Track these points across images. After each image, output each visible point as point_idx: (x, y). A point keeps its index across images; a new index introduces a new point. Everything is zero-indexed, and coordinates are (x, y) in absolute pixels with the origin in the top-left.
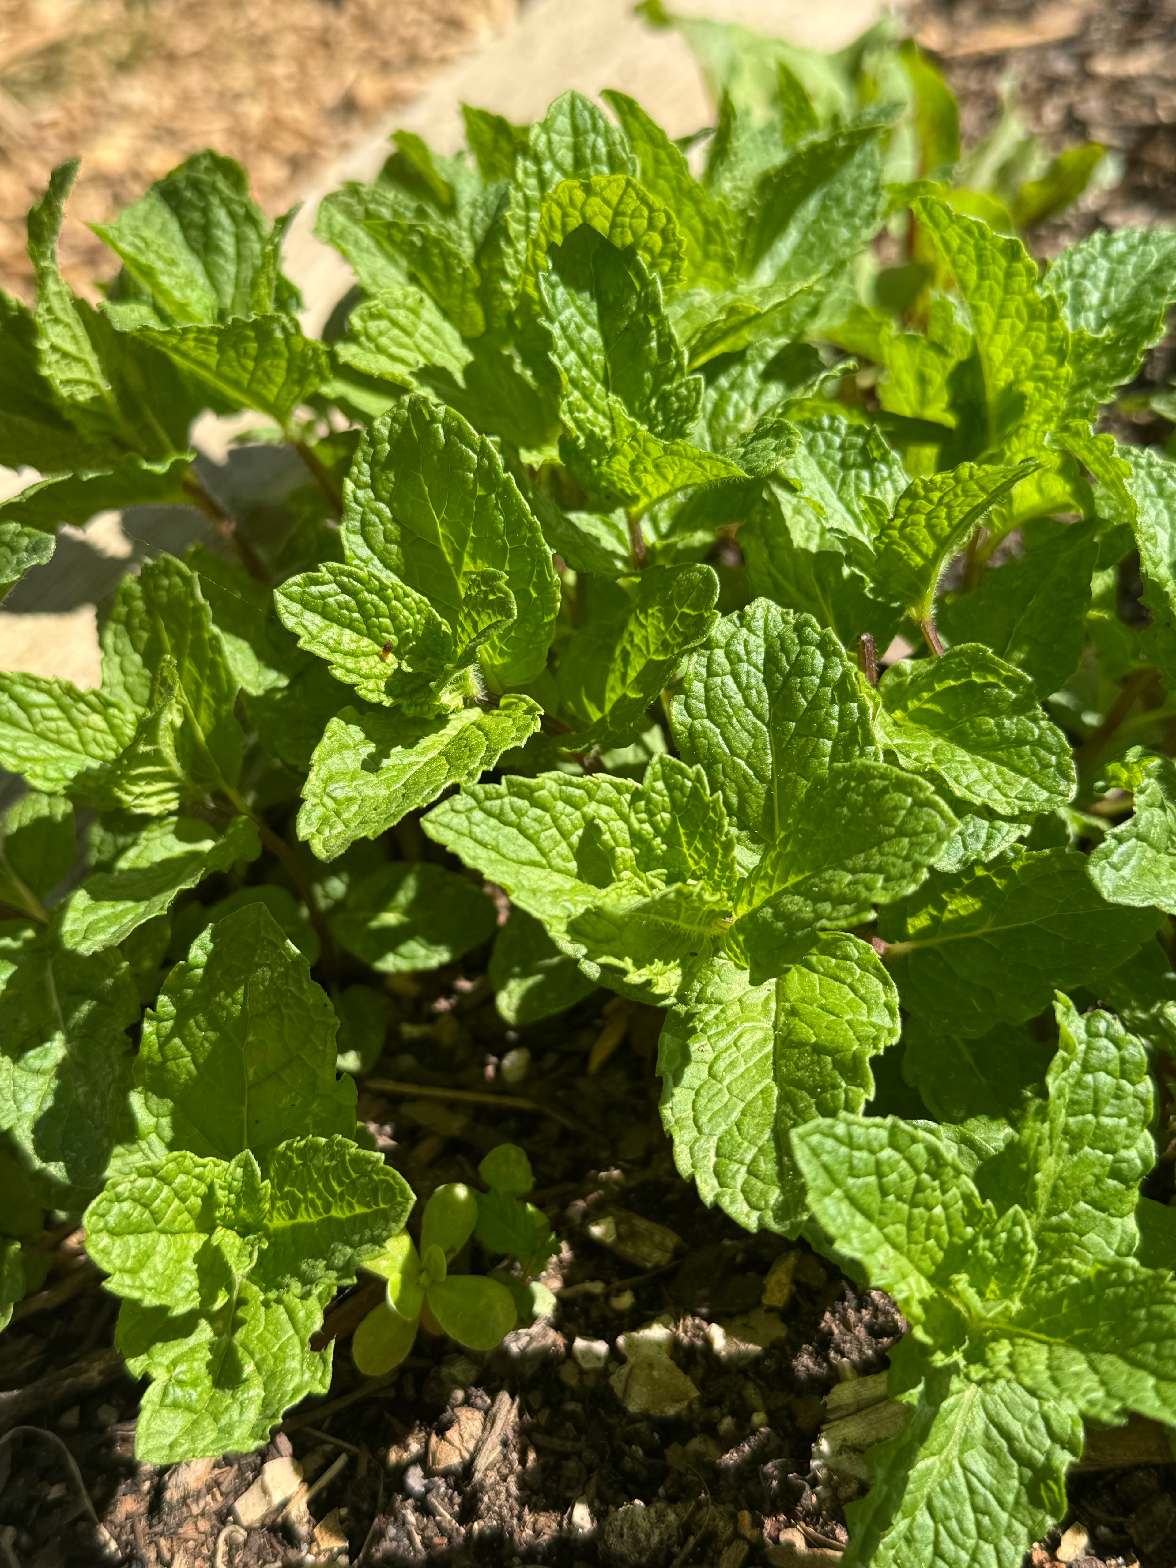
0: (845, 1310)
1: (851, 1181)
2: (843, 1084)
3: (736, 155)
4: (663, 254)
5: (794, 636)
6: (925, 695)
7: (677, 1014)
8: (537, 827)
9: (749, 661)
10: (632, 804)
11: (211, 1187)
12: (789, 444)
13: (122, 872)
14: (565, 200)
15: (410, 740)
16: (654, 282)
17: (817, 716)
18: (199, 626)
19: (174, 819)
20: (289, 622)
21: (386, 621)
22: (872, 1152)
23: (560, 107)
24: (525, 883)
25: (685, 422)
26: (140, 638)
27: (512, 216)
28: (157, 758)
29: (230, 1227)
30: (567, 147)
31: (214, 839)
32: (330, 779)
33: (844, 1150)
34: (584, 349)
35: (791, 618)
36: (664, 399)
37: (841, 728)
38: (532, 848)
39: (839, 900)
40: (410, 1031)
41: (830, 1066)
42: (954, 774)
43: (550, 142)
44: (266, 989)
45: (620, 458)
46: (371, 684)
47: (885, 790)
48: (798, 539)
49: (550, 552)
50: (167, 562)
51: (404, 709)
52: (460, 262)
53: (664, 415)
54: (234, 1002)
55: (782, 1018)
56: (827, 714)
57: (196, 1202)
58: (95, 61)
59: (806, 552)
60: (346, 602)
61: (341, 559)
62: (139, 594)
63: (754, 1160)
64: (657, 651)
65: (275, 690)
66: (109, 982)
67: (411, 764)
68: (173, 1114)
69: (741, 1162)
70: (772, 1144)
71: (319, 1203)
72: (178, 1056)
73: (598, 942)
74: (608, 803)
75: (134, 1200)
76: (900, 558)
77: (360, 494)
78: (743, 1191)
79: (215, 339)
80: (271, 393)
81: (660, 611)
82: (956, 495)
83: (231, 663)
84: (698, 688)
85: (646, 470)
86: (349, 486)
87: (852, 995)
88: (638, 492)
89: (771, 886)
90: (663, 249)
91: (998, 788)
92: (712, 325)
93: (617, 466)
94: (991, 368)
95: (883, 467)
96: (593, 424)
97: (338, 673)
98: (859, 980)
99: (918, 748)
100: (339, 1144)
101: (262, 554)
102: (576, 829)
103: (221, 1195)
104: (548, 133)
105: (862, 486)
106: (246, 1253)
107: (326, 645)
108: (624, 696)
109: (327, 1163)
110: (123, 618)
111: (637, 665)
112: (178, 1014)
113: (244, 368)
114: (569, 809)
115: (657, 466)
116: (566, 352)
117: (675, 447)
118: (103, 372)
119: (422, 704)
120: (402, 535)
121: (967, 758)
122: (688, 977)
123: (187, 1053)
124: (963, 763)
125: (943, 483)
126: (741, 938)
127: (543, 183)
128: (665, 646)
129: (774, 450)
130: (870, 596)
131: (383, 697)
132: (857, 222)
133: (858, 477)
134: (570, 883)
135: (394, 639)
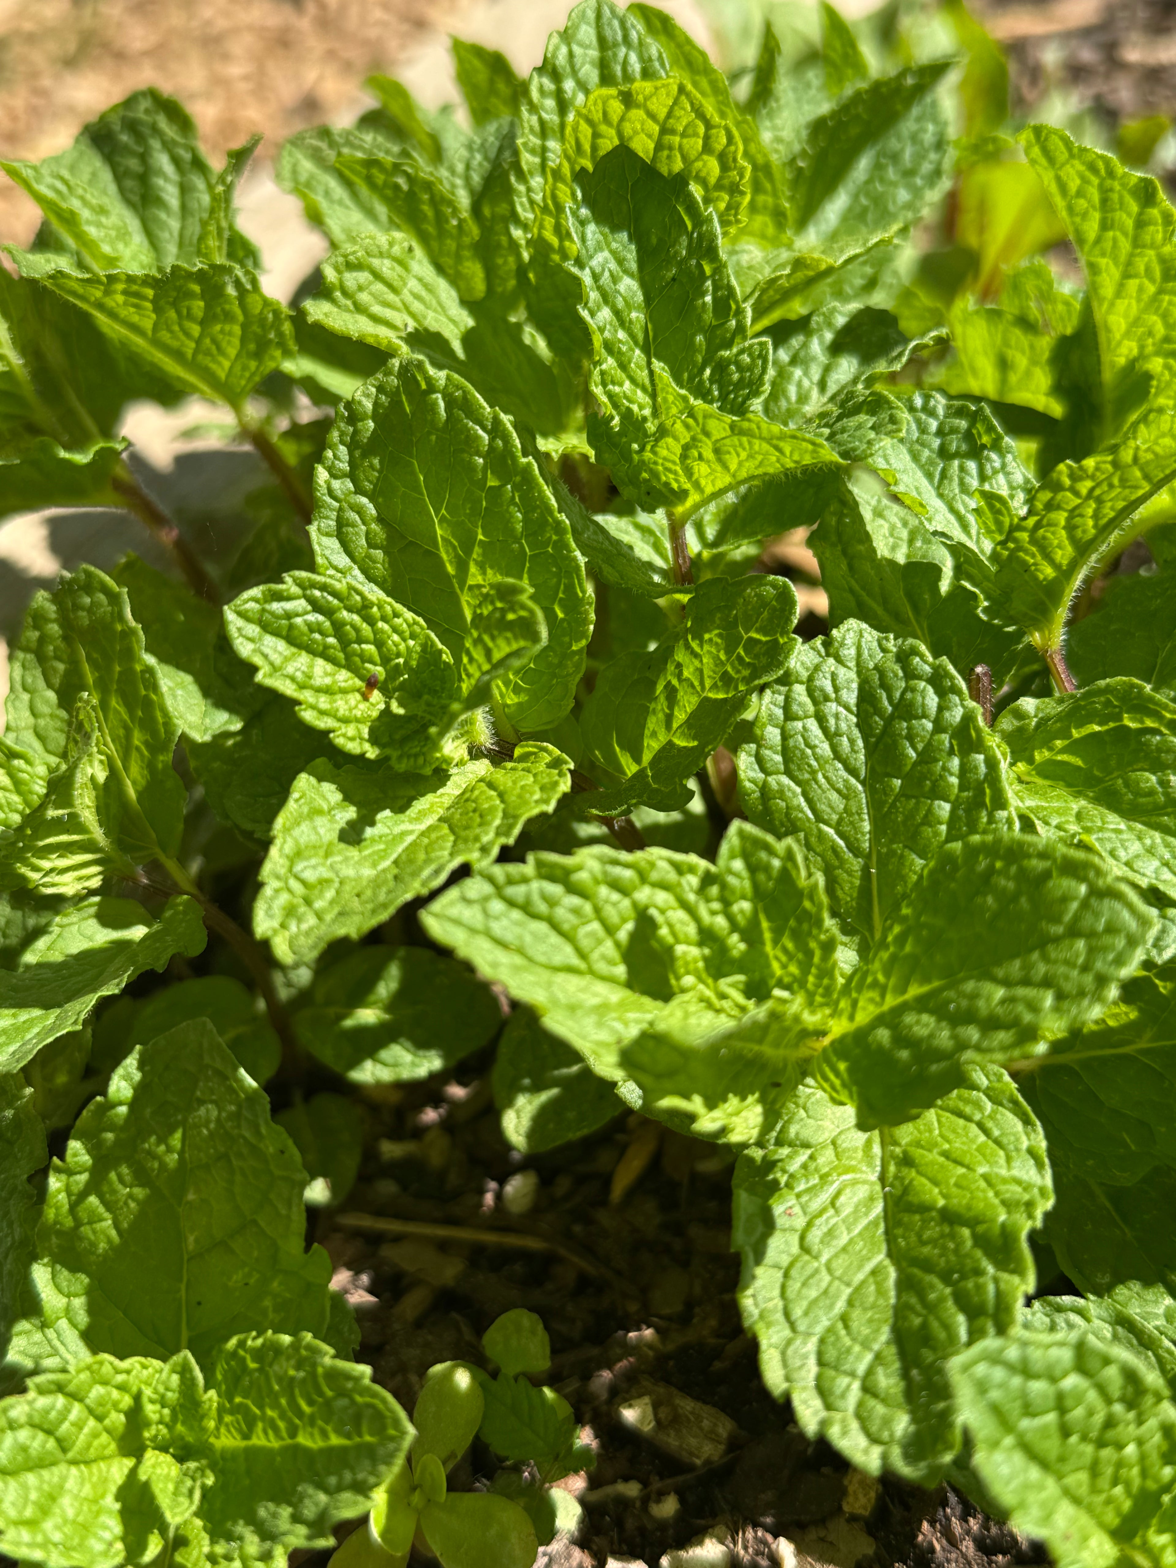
0: (948, 1519)
1: (1025, 1423)
2: (991, 1269)
3: (777, 100)
4: (719, 186)
5: (897, 668)
6: (1059, 743)
7: (751, 1160)
8: (573, 919)
9: (838, 700)
10: (702, 890)
11: (137, 1398)
12: (893, 420)
13: (28, 967)
14: (597, 116)
15: (401, 802)
16: (709, 220)
17: (931, 772)
18: (129, 655)
19: (97, 899)
20: (244, 649)
21: (370, 648)
22: (1053, 1380)
23: (583, 15)
24: (561, 996)
25: (747, 398)
26: (55, 670)
27: (525, 144)
28: (73, 824)
29: (164, 1449)
30: (592, 63)
31: (148, 924)
32: (298, 855)
33: (1016, 1381)
34: (620, 303)
35: (891, 645)
36: (721, 368)
37: (962, 787)
38: (568, 949)
39: (991, 1024)
40: (391, 1150)
41: (969, 1243)
42: (1109, 846)
43: (571, 55)
44: (211, 1134)
45: (670, 440)
46: (351, 730)
47: (1047, 875)
48: (882, 548)
49: (582, 560)
50: (89, 574)
51: (393, 762)
52: (455, 211)
53: (720, 390)
54: (169, 1150)
55: (892, 1168)
56: (944, 768)
57: (118, 1419)
58: (38, 57)
59: (892, 563)
60: (319, 624)
61: (312, 567)
62: (53, 616)
63: (870, 1372)
64: (714, 687)
65: (227, 735)
66: (9, 1113)
67: (404, 834)
68: (89, 1292)
69: (852, 1374)
70: (893, 1350)
71: (281, 1425)
72: (95, 1219)
73: (659, 1076)
74: (664, 886)
75: (33, 1425)
76: (1026, 567)
77: (336, 484)
78: (858, 1416)
79: (150, 293)
80: (222, 368)
81: (720, 635)
82: (1111, 486)
83: (169, 703)
84: (773, 734)
85: (700, 457)
86: (322, 474)
87: (982, 1138)
88: (687, 486)
89: (883, 996)
90: (720, 179)
91: (1166, 864)
92: (772, 281)
93: (664, 452)
94: (1109, 341)
95: (994, 456)
96: (630, 401)
97: (308, 716)
98: (990, 1117)
99: (1058, 812)
100: (309, 1348)
101: (212, 570)
102: (624, 921)
103: (151, 1410)
104: (569, 45)
105: (968, 480)
106: (185, 1490)
107: (293, 679)
108: (670, 743)
109: (292, 1372)
110: (34, 645)
111: (687, 704)
112: (94, 1165)
113: (187, 334)
114: (615, 896)
115: (717, 451)
116: (599, 309)
117: (745, 425)
118: (14, 341)
119: (416, 756)
120: (389, 538)
121: (1123, 826)
122: (771, 1116)
123: (107, 1215)
124: (1118, 831)
125: (1097, 469)
126: (842, 1066)
127: (563, 106)
128: (726, 680)
129: (873, 428)
130: (984, 617)
131: (367, 746)
132: (919, 181)
133: (962, 469)
134: (616, 995)
135: (379, 671)
